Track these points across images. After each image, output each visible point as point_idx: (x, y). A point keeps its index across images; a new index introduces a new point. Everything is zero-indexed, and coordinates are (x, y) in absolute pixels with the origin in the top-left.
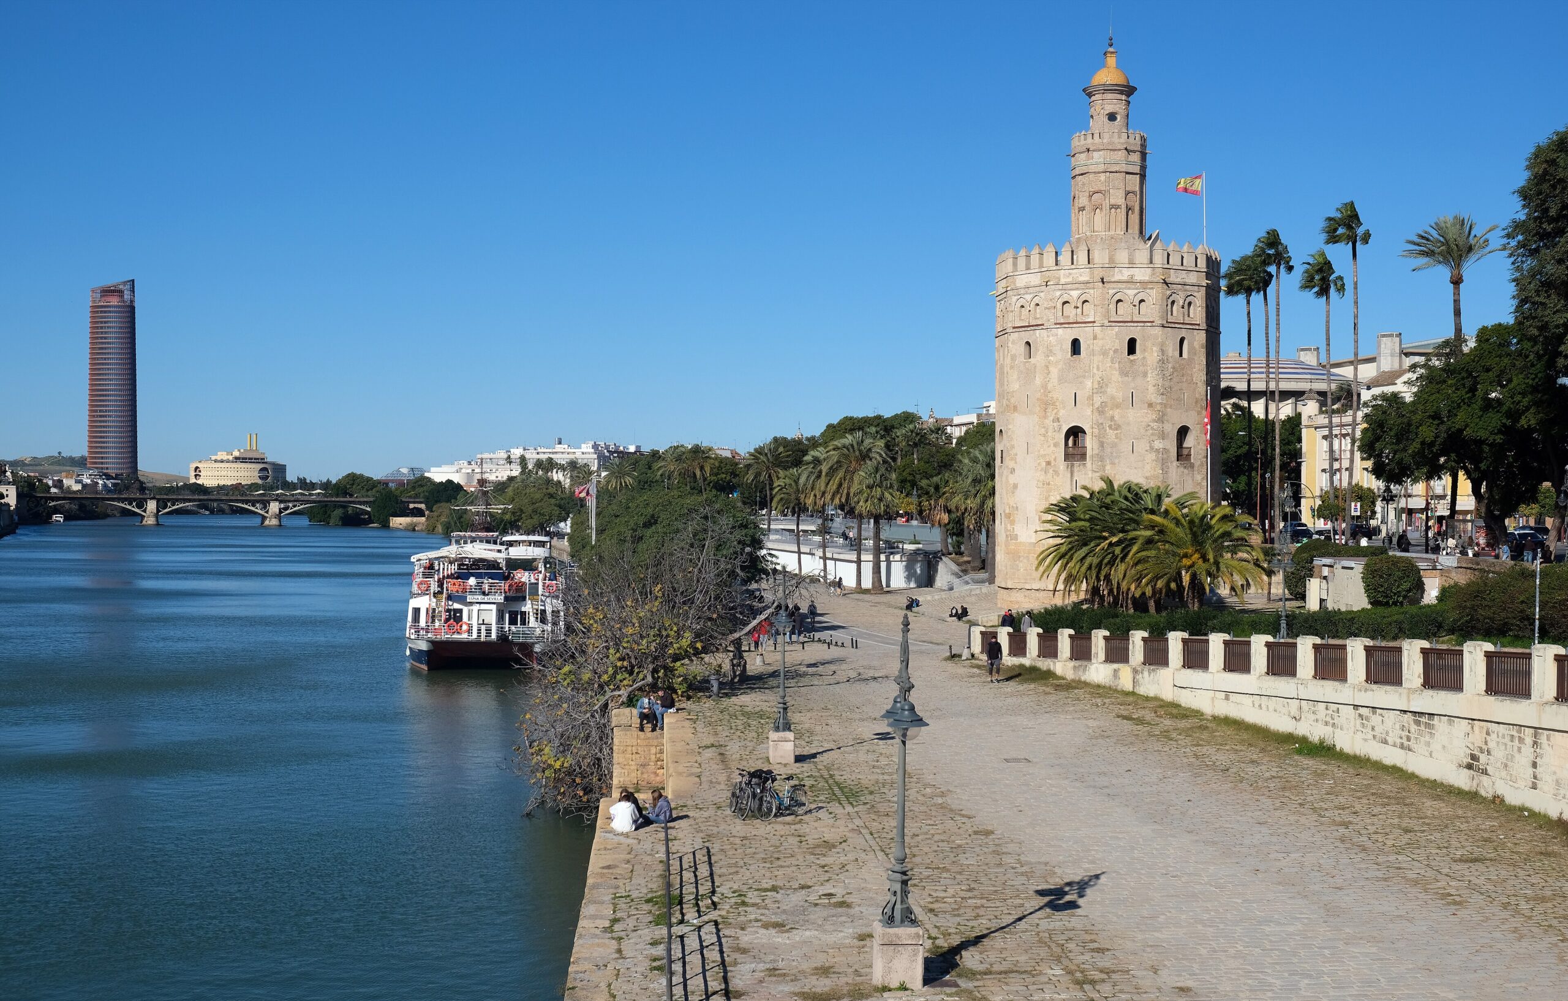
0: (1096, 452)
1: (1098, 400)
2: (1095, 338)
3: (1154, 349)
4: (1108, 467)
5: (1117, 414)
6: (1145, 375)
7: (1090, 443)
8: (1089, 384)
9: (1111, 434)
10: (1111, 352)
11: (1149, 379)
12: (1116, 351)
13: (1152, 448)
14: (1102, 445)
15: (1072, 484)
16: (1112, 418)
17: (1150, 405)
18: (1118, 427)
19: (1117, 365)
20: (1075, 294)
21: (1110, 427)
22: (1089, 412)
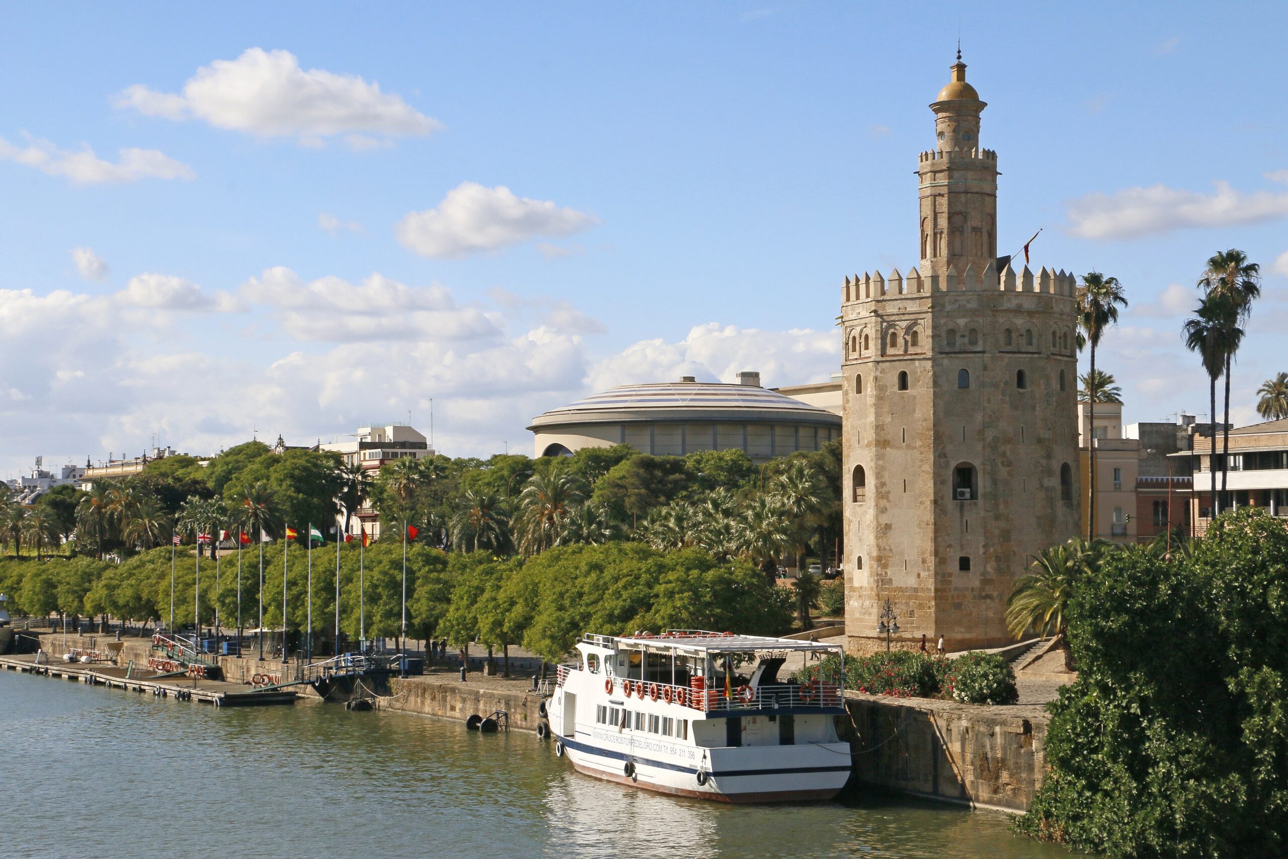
0: (989, 490)
1: (990, 434)
2: (985, 368)
3: (1042, 381)
4: (1002, 507)
5: (1007, 448)
6: (1034, 408)
7: (982, 482)
8: (979, 417)
9: (1003, 472)
10: (1002, 385)
11: (1037, 413)
12: (1006, 383)
13: (1042, 486)
14: (995, 482)
15: (961, 525)
16: (1004, 454)
17: (1040, 441)
18: (1010, 464)
19: (1007, 399)
20: (962, 322)
21: (1003, 463)
22: (979, 447)
